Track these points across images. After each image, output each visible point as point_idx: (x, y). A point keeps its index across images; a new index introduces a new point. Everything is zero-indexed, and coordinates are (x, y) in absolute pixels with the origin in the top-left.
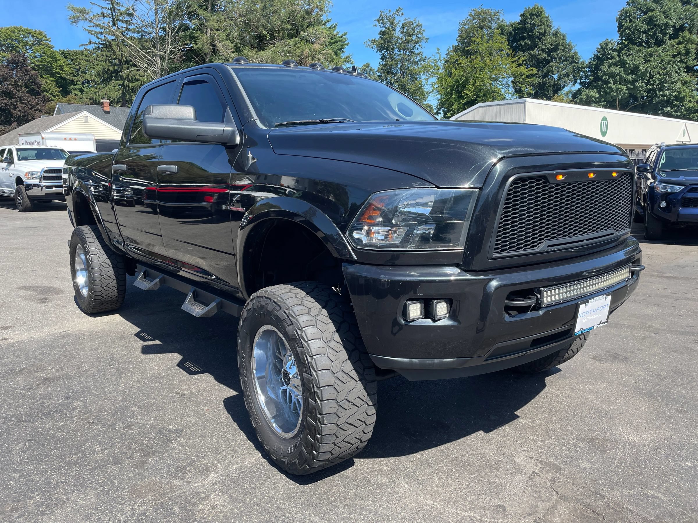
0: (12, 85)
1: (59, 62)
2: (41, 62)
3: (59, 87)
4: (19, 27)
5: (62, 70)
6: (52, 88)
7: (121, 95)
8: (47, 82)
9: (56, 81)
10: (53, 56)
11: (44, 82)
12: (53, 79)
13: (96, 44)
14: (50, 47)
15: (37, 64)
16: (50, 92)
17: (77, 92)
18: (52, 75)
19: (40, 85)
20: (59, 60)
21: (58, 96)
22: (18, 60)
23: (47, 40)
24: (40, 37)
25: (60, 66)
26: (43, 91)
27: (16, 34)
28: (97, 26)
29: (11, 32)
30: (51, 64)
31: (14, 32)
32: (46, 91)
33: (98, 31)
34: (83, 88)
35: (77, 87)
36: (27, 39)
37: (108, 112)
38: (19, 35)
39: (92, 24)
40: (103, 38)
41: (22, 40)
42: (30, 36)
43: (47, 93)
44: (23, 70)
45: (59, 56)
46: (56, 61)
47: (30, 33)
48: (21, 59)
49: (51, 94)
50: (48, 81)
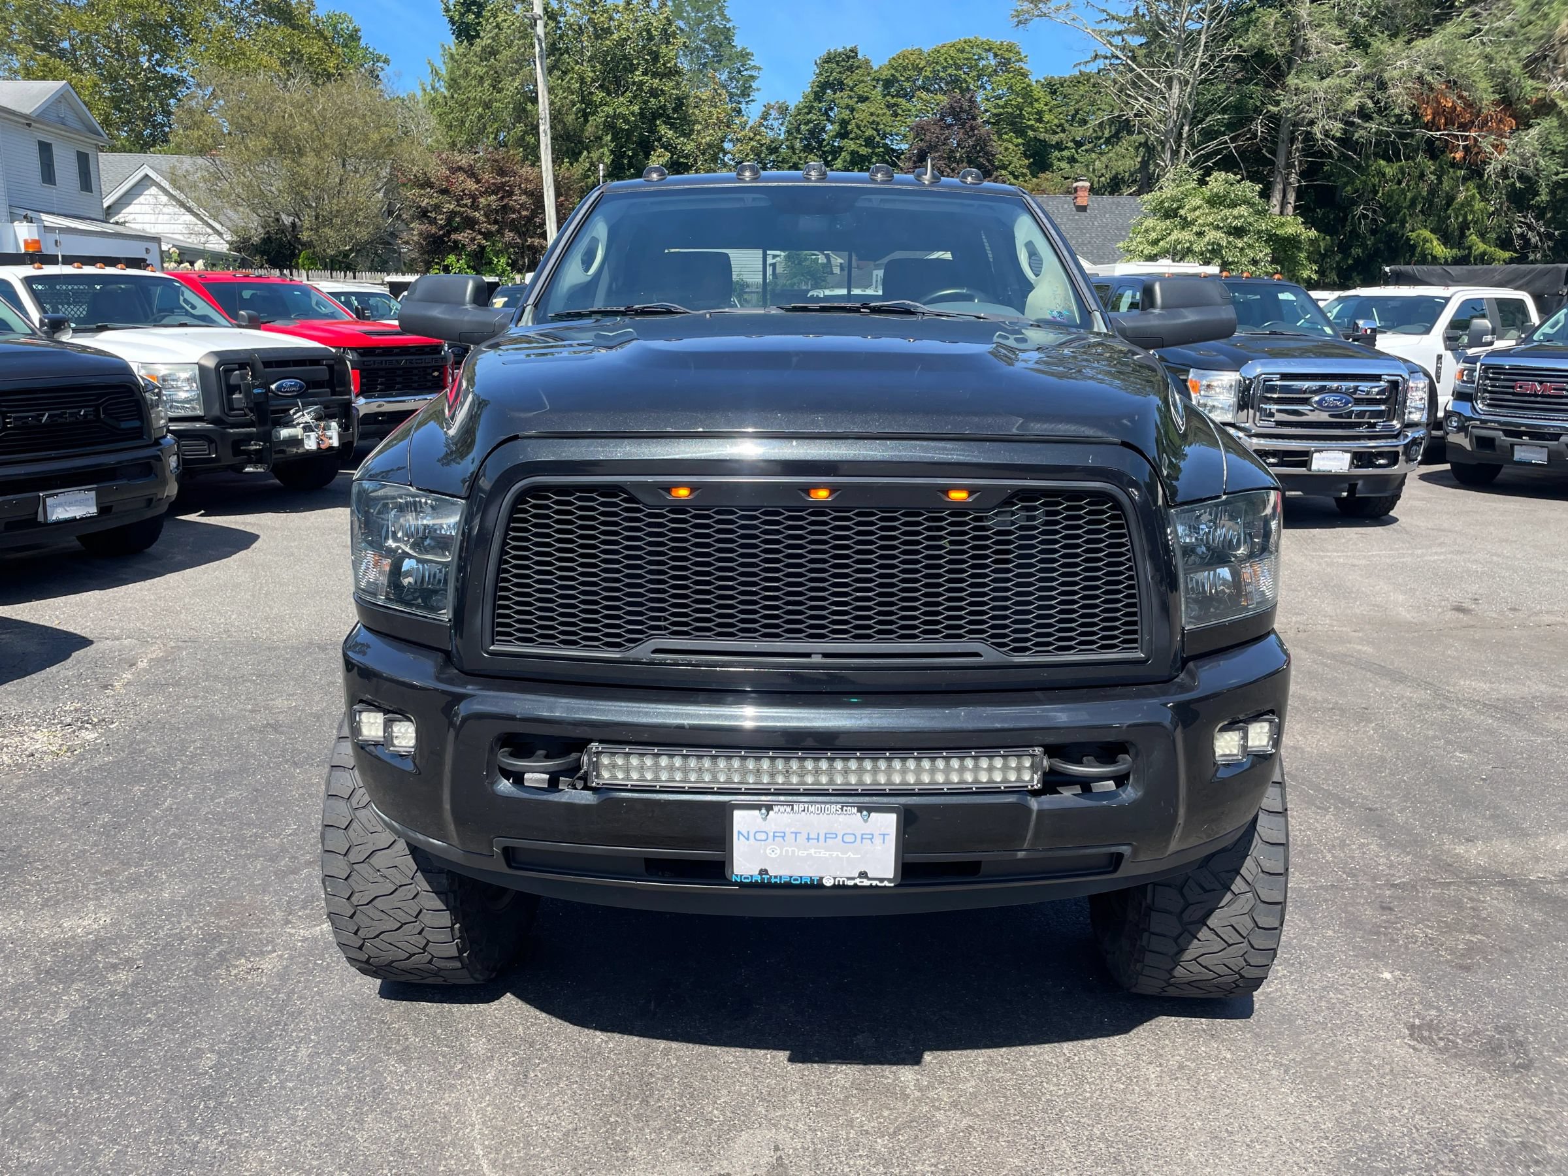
0: (944, 159)
1: (1036, 105)
2: (1003, 107)
3: (1027, 157)
4: (972, 38)
5: (1040, 120)
6: (1015, 159)
7: (1138, 166)
8: (1006, 149)
9: (1027, 145)
10: (1027, 95)
11: (1002, 149)
12: (1020, 141)
13: (1106, 58)
14: (1025, 75)
15: (995, 111)
16: (1010, 169)
17: (1064, 165)
18: (1020, 132)
19: (993, 155)
20: (1036, 100)
21: (1024, 175)
22: (961, 108)
23: (1020, 60)
24: (1007, 55)
25: (1036, 113)
26: (997, 168)
27: (965, 55)
28: (1113, 18)
29: (958, 50)
30: (1021, 110)
31: (962, 51)
32: (1004, 168)
33: (1113, 30)
34: (1076, 156)
35: (1066, 153)
36: (984, 62)
37: (1082, 209)
38: (970, 56)
39: (1105, 16)
40: (1120, 44)
41: (977, 65)
42: (991, 56)
43: (1003, 172)
44: (967, 126)
45: (1038, 92)
46: (1031, 104)
47: (990, 50)
48: (966, 105)
49: (1012, 173)
50: (1011, 146)
